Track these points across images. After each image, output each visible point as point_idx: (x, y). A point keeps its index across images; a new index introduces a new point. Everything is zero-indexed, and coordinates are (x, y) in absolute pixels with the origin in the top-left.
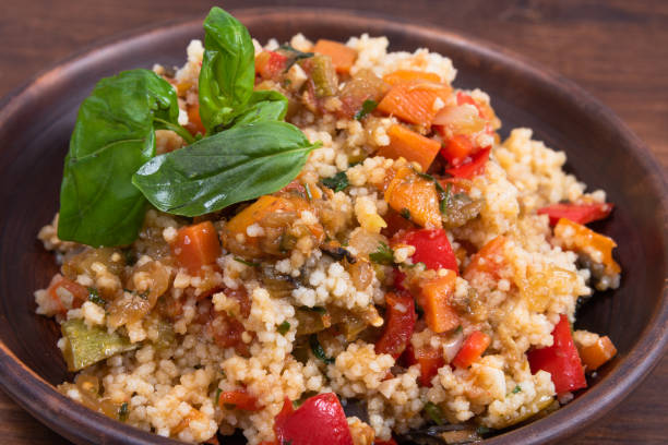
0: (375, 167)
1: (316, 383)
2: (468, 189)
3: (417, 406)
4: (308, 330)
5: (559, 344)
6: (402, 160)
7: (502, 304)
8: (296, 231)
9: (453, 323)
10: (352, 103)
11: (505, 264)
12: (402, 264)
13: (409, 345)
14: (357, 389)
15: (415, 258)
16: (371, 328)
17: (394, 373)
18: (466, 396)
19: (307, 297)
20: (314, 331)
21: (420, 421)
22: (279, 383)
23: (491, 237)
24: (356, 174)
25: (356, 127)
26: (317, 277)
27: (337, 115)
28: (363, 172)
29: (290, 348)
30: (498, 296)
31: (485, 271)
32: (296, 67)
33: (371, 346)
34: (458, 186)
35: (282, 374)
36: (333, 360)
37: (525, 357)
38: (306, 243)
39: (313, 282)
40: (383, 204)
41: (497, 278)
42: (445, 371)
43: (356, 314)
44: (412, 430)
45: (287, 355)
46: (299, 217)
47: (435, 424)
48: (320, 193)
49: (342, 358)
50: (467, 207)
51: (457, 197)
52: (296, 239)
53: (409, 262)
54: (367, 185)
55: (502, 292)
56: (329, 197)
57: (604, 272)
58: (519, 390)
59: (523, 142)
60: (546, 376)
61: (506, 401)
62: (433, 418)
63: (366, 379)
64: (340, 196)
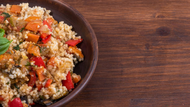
0: (25, 44)
1: (16, 93)
2: (46, 46)
3: (38, 96)
4: (13, 83)
5: (68, 79)
6: (31, 42)
7: (55, 71)
8: (8, 64)
9: (44, 79)
10: (19, 28)
11: (55, 63)
12: (32, 66)
13: (35, 84)
14: (25, 94)
15: (35, 64)
16: (26, 81)
17: (32, 90)
18: (48, 94)
19: (12, 77)
20: (14, 83)
21: (39, 99)
22: (8, 95)
23: (52, 56)
24: (21, 46)
25: (21, 34)
26: (14, 72)
27: (16, 31)
28: (23, 45)
29: (10, 87)
30: (54, 70)
31: (51, 65)
32: (6, 20)
33: (27, 85)
34: (44, 46)
35: (8, 93)
36: (19, 88)
37: (61, 82)
38: (11, 66)
39: (13, 73)
40: (27, 53)
41: (54, 66)
42: (43, 88)
43: (23, 79)
44: (38, 101)
45: (9, 89)
46: (9, 60)
47: (42, 99)
48: (13, 51)
49: (21, 88)
50: (46, 50)
51: (44, 48)
52: (8, 65)
53: (34, 65)
54: (24, 48)
56: (16, 52)
57: (80, 58)
58: (59, 91)
59: (62, 25)
60: (65, 87)
61: (56, 94)
62: (42, 98)
63: (26, 92)
64: (18, 52)
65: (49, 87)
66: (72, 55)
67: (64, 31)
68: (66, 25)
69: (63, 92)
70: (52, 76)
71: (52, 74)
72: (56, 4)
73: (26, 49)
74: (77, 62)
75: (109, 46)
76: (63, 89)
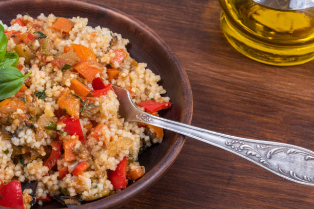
0: (57, 90)
1: (18, 173)
2: (94, 102)
3: (56, 187)
4: (17, 153)
5: (119, 169)
6: (67, 89)
7: (99, 151)
11: (102, 135)
12: (59, 131)
13: (56, 164)
14: (33, 178)
15: (66, 129)
16: (40, 155)
17: (49, 173)
18: (74, 187)
19: (16, 141)
20: (19, 154)
21: (58, 193)
22: (3, 172)
23: (103, 121)
24: (49, 92)
25: (60, 74)
26: (21, 134)
28: (52, 92)
29: (9, 159)
30: (98, 148)
31: (94, 137)
32: (37, 41)
33: (41, 162)
34: (90, 100)
35: (5, 169)
36: (26, 165)
37: (106, 172)
38: (17, 122)
39: (20, 136)
40: (57, 107)
41: (98, 140)
42: (68, 176)
43: (35, 150)
44: (55, 196)
45: (8, 162)
46: (16, 111)
47: (64, 195)
48: (31, 98)
49: (29, 166)
50: (93, 109)
51: (89, 105)
52: (13, 120)
53: (63, 130)
54: (53, 97)
55: (100, 146)
56: (36, 100)
57: (155, 137)
58: (96, 187)
60: (109, 182)
61: (90, 191)
62: (63, 192)
63: (36, 175)
64: (40, 101)
65: (79, 176)
66: (142, 129)
68: (149, 71)
69: (102, 191)
70: (90, 158)
71: (92, 153)
73: (56, 99)
74: (149, 145)
75: (220, 129)
76: (105, 185)
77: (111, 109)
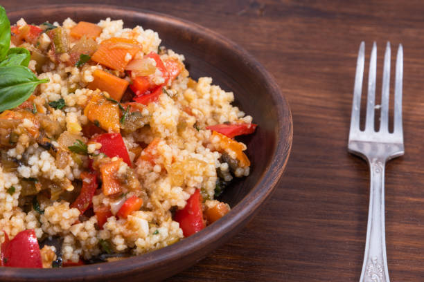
0: (82, 95)
1: (32, 225)
2: (141, 110)
3: (94, 241)
4: (28, 193)
5: (191, 206)
6: (98, 90)
8: (18, 131)
9: (116, 190)
10: (75, 57)
11: (158, 155)
12: (92, 154)
13: (91, 205)
14: (56, 229)
15: (101, 150)
16: (66, 191)
17: (80, 220)
18: (122, 235)
19: (25, 172)
20: (32, 193)
21: (97, 251)
22: (8, 224)
24: (70, 99)
25: (76, 71)
26: (33, 160)
27: (67, 64)
28: (74, 98)
29: (16, 203)
30: (154, 176)
31: (146, 160)
32: (45, 35)
33: (67, 204)
34: (135, 107)
35: (10, 219)
36: (43, 211)
37: (170, 214)
38: (25, 139)
39: (30, 163)
40: (84, 118)
41: (153, 164)
42: (112, 220)
43: (56, 182)
44: (93, 257)
45: (14, 208)
46: (22, 123)
47: (106, 253)
48: (45, 110)
49: (48, 210)
50: (138, 120)
51: (133, 114)
52: (18, 136)
53: (97, 153)
54: (76, 106)
55: (157, 173)
56: (51, 113)
57: (238, 166)
58: (157, 233)
59: (205, 86)
60: (176, 225)
61: (147, 239)
62: (105, 248)
63: (61, 224)
64: (58, 112)
65: (129, 216)
66: (217, 155)
67: (209, 103)
68: (217, 88)
69: (167, 238)
70: (144, 193)
71: (145, 186)
72: (201, 40)
73: (81, 108)
74: (228, 178)
76: (170, 230)
77: (168, 121)
